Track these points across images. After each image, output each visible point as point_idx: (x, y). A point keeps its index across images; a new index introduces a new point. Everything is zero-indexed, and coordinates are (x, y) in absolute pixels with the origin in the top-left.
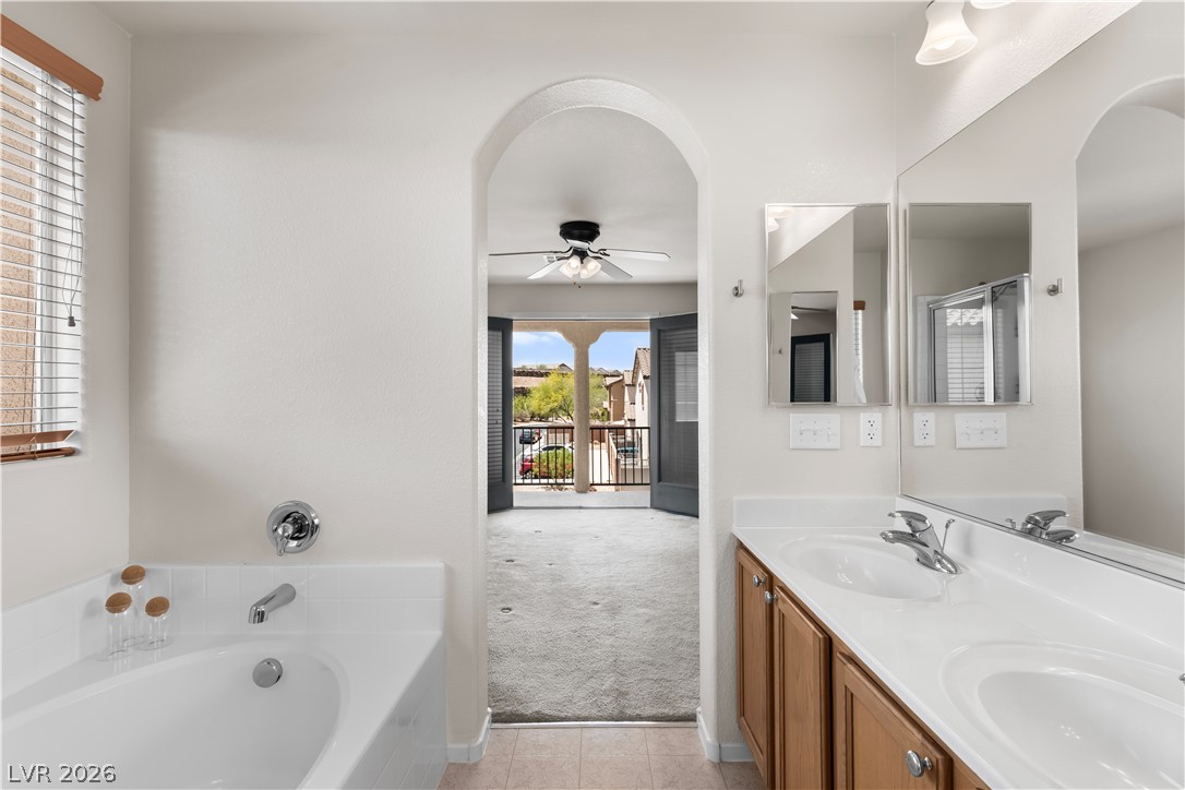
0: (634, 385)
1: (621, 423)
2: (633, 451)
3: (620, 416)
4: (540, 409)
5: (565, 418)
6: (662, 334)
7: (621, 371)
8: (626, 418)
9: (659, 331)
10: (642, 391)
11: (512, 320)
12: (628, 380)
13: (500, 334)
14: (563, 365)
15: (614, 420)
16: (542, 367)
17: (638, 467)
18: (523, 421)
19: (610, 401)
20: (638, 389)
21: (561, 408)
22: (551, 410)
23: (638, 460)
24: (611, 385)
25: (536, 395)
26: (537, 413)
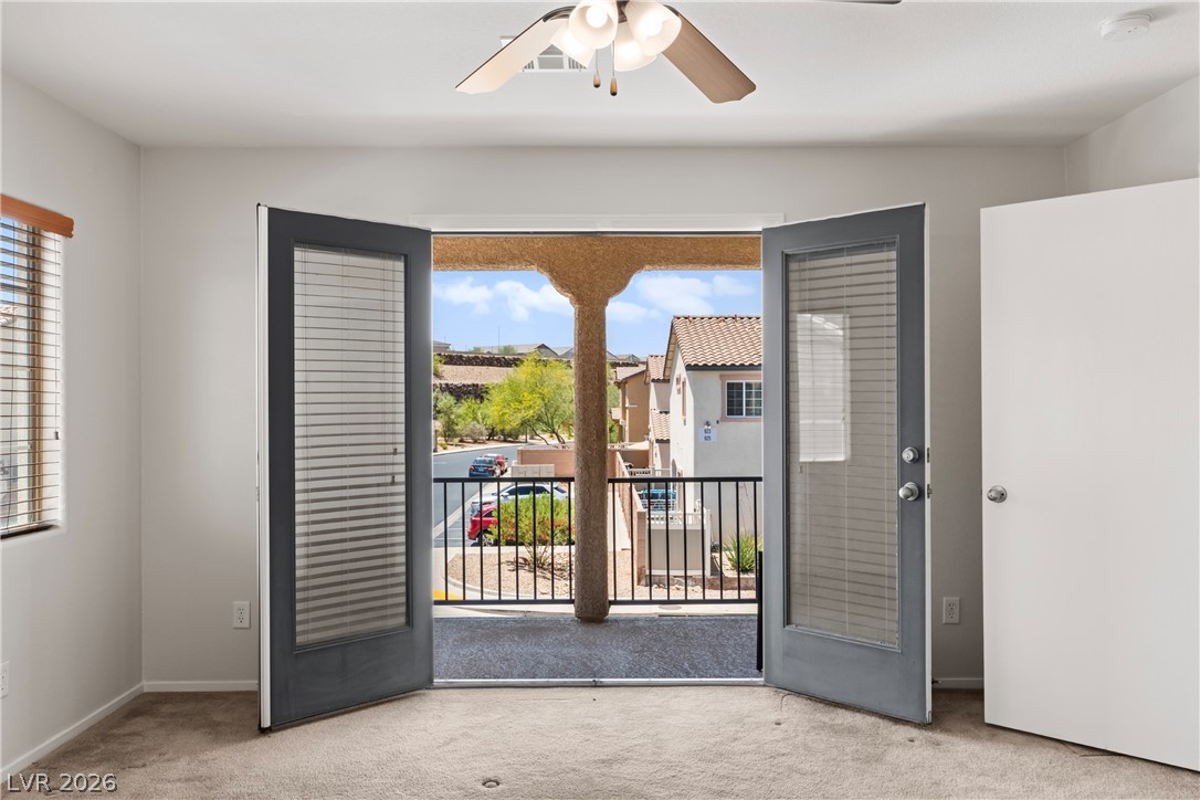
0: (666, 381)
1: (642, 446)
2: (666, 496)
3: (641, 432)
4: (502, 422)
5: (546, 436)
6: (793, 266)
7: (642, 356)
8: (652, 436)
9: (787, 258)
10: (682, 392)
11: (427, 234)
12: (656, 371)
13: (400, 265)
14: (543, 346)
15: (633, 440)
16: (507, 350)
17: (676, 525)
18: (475, 442)
19: (624, 409)
20: (675, 387)
21: (539, 419)
22: (524, 423)
23: (676, 512)
24: (626, 381)
25: (496, 397)
26: (498, 428)
